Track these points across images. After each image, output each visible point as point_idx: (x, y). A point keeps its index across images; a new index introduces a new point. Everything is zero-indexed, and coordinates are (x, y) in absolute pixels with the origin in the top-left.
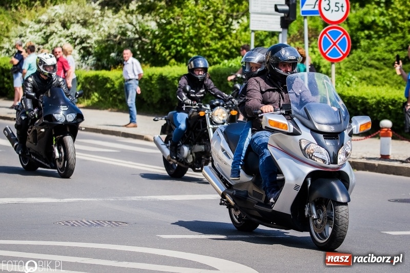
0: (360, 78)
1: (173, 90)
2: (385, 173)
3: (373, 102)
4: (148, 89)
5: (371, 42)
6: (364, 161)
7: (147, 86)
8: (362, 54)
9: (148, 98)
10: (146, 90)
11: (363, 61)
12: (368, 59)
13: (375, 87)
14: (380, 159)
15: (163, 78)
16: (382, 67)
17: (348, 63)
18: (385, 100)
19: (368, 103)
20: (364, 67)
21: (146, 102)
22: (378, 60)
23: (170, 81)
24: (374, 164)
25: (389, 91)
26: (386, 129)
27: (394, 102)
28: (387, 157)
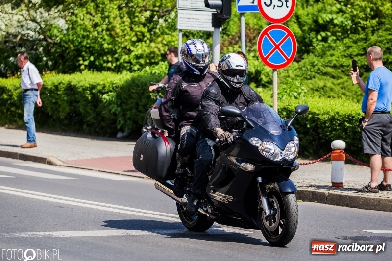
0: (311, 89)
1: (84, 103)
2: (337, 205)
3: (325, 118)
4: (54, 101)
5: (326, 45)
6: (312, 189)
7: (52, 97)
8: (315, 60)
9: (54, 111)
10: (51, 102)
11: (316, 67)
12: (322, 66)
13: (328, 99)
14: (331, 188)
15: (72, 87)
16: (340, 75)
17: (298, 70)
18: (340, 115)
19: (319, 119)
20: (318, 76)
21: (52, 116)
22: (335, 67)
23: (80, 92)
24: (324, 193)
25: (345, 105)
26: (339, 151)
27: (350, 118)
28: (340, 185)
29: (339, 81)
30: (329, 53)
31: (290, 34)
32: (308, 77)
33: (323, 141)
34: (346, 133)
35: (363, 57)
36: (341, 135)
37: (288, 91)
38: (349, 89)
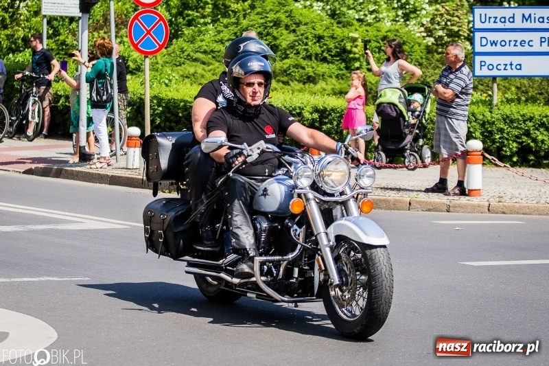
0: (182, 76)
5: (196, 29)
11: (186, 53)
16: (211, 61)
17: (167, 56)
20: (188, 62)
22: (205, 52)
29: (210, 67)
30: (198, 38)
31: (161, 18)
32: (178, 64)
37: (158, 79)
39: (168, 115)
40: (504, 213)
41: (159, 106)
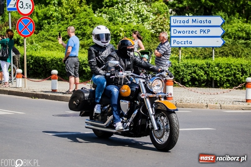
0: (43, 47)
2: (54, 100)
3: (49, 60)
5: (50, 26)
6: (43, 93)
8: (45, 33)
11: (45, 37)
12: (48, 36)
13: (50, 51)
14: (51, 92)
16: (56, 40)
17: (36, 38)
19: (46, 60)
20: (46, 40)
22: (53, 36)
24: (48, 95)
25: (58, 53)
26: (55, 75)
27: (60, 60)
28: (55, 91)
29: (55, 43)
30: (51, 30)
31: (31, 21)
32: (41, 41)
33: (48, 70)
34: (59, 67)
35: (66, 31)
36: (56, 67)
38: (60, 46)
39: (36, 64)
40: (183, 107)
41: (32, 60)
